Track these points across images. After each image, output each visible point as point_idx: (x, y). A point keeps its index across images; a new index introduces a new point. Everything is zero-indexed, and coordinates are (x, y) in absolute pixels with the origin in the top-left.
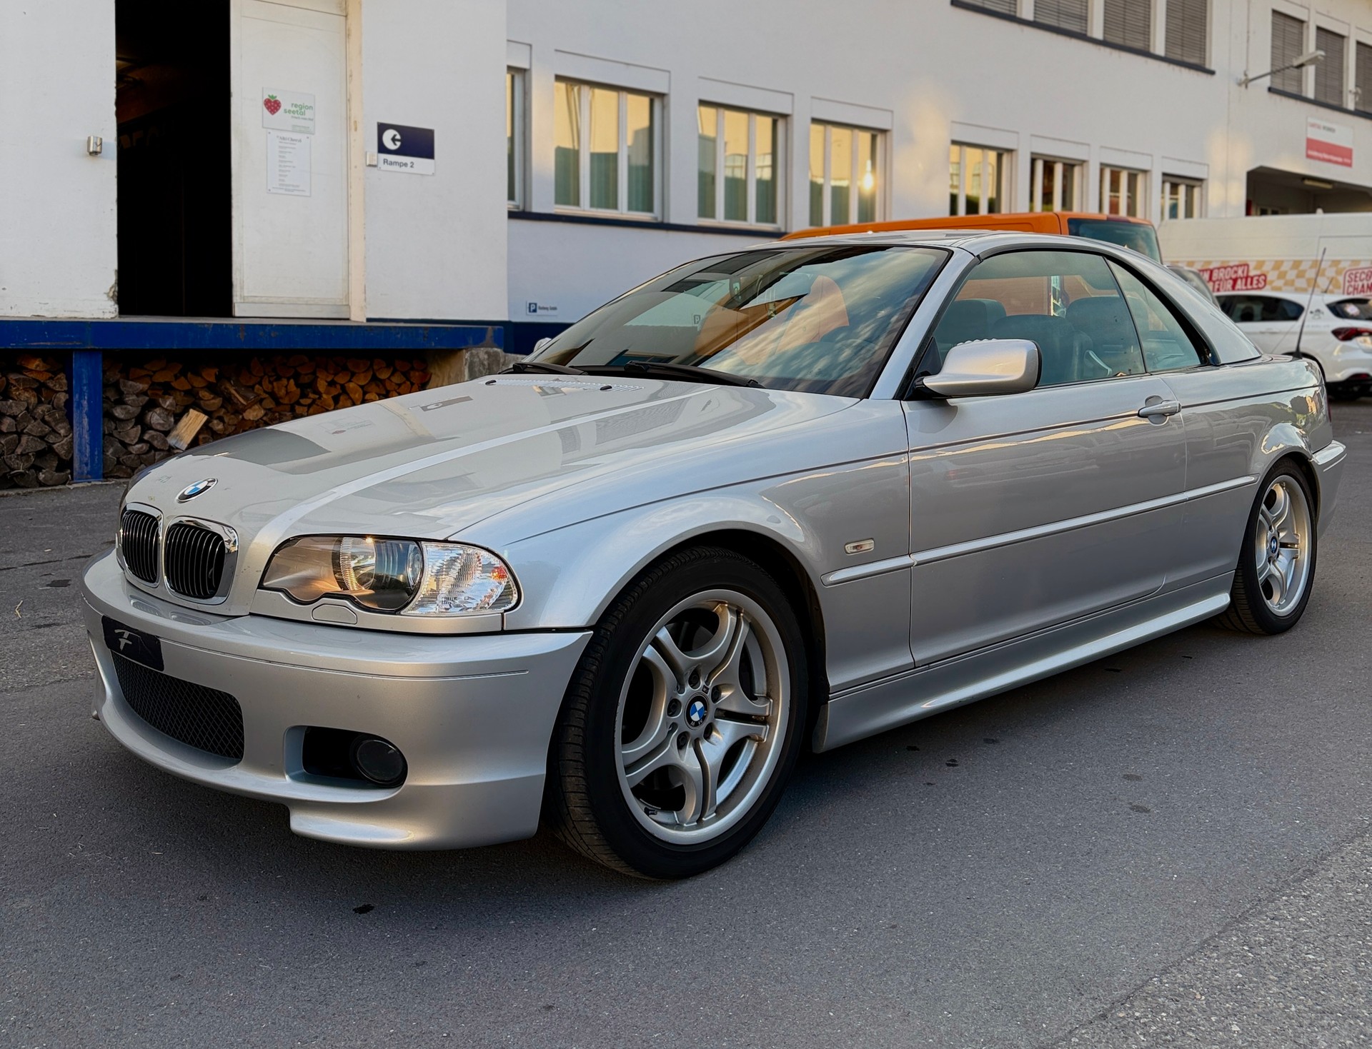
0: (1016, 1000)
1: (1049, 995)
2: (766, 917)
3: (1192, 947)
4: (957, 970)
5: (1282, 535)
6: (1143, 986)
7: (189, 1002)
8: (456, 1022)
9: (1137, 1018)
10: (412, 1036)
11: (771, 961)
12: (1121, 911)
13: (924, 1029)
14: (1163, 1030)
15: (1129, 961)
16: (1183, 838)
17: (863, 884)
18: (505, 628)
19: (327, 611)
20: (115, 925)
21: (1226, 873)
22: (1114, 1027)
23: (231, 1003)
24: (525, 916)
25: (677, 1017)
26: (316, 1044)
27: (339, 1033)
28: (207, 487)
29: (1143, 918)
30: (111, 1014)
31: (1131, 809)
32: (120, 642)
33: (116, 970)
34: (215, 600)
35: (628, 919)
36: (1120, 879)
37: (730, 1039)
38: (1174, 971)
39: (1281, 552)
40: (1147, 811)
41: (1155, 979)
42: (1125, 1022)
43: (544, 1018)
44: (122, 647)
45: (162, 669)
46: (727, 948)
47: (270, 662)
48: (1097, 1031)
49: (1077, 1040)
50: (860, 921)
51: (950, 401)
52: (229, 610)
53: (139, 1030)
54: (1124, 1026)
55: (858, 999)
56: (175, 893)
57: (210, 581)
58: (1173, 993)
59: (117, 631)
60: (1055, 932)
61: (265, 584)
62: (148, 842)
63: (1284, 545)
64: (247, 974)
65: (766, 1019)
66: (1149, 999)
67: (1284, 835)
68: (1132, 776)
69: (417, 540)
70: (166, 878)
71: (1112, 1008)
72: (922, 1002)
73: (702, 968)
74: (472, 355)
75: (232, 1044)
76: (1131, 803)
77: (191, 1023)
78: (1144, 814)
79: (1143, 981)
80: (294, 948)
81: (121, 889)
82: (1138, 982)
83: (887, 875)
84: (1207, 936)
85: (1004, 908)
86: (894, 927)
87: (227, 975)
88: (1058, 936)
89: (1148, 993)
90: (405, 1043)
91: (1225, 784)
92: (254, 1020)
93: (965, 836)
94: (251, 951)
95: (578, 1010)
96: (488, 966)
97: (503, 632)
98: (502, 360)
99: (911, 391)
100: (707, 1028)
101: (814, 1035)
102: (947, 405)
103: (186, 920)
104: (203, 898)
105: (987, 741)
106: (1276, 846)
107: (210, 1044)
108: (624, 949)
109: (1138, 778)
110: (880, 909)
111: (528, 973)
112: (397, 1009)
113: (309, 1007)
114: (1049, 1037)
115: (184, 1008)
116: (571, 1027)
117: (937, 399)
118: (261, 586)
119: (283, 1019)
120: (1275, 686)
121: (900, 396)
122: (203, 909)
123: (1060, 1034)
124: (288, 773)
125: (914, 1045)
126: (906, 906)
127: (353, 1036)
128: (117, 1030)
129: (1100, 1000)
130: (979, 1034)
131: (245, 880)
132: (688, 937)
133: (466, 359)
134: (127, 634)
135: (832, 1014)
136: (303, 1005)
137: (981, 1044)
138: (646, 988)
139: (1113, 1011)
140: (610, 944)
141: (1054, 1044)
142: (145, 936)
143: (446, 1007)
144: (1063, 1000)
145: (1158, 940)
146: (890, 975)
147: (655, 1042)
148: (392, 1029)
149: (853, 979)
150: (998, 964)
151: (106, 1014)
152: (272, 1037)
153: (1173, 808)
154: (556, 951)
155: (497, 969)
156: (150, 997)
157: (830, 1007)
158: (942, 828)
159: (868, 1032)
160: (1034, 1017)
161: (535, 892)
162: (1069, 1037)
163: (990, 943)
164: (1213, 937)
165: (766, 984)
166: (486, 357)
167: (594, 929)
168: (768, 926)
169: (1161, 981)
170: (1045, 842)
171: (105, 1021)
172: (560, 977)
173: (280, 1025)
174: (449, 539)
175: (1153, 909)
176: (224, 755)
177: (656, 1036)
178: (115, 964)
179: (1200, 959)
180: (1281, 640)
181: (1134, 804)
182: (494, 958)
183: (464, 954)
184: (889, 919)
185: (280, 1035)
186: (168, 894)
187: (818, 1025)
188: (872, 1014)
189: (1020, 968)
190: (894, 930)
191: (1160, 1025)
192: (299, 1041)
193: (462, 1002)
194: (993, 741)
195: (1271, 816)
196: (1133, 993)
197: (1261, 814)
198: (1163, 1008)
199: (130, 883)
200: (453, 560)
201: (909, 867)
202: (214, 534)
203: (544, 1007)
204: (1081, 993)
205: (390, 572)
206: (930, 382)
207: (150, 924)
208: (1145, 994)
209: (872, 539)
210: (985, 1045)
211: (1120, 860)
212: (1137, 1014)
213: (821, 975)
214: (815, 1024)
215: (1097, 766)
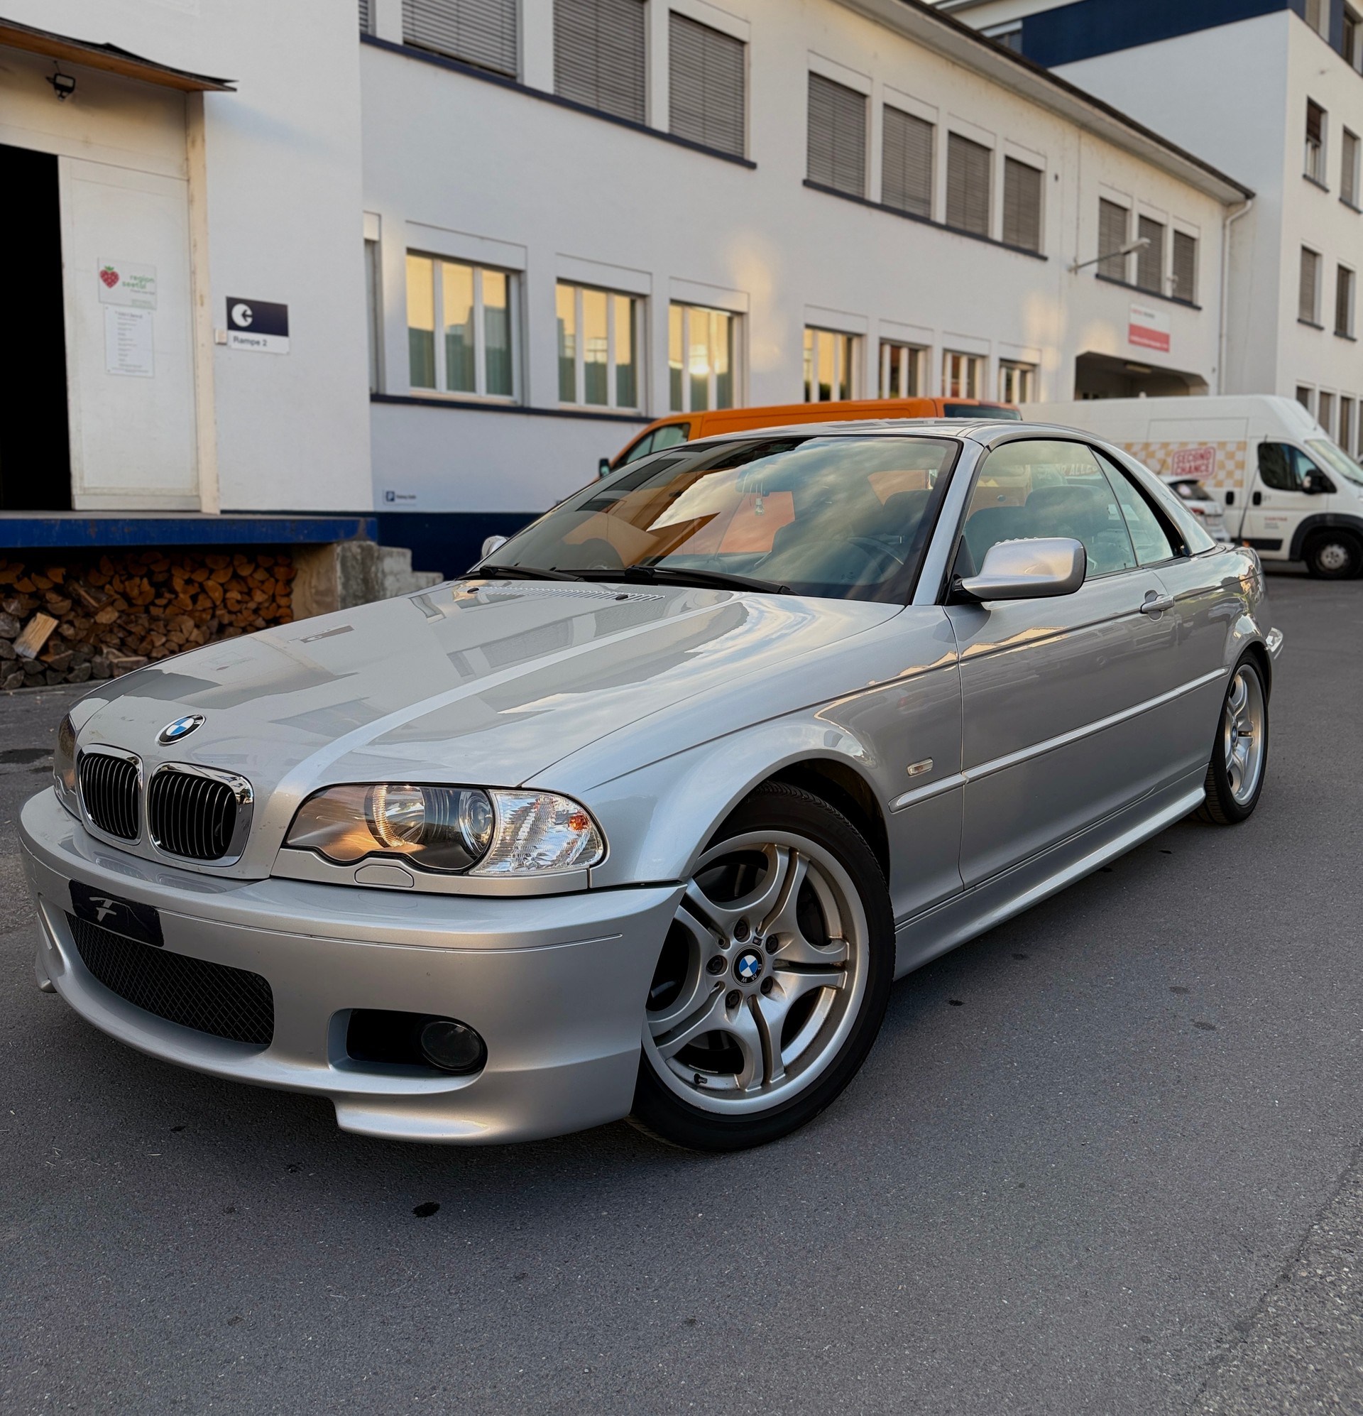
0: (1189, 1266)
1: (1219, 1256)
2: (881, 1184)
3: (1332, 1185)
4: (1112, 1234)
5: (1240, 724)
6: (1307, 1237)
7: (262, 1353)
8: (592, 1351)
9: (1322, 1277)
10: (547, 1376)
11: (911, 1239)
12: (1244, 1148)
13: (1111, 1311)
14: (1355, 1290)
15: (1280, 1208)
16: (1262, 1056)
17: (967, 1135)
18: (591, 886)
19: (372, 873)
20: (134, 1255)
21: (1324, 1094)
22: (1304, 1291)
23: (313, 1350)
24: (616, 1204)
25: (840, 1321)
26: (437, 1397)
27: (460, 1379)
28: (194, 727)
29: (1268, 1154)
30: (170, 1380)
31: (1197, 1026)
32: (97, 912)
33: (156, 1317)
34: (226, 860)
35: (733, 1200)
36: (1225, 1110)
37: (910, 1344)
38: (1330, 1215)
39: (1240, 741)
40: (1213, 1028)
41: (1316, 1227)
42: (1312, 1283)
43: (691, 1336)
44: (100, 917)
45: (161, 944)
46: (857, 1226)
47: (311, 936)
48: (1290, 1297)
49: (1274, 1310)
50: (984, 1182)
51: (986, 605)
52: (243, 873)
53: (213, 1398)
54: (1313, 1288)
55: (1024, 1279)
56: (193, 1206)
57: (217, 840)
58: (1342, 1242)
59: (92, 899)
60: (1189, 1178)
61: (289, 842)
62: (137, 1140)
63: (1240, 734)
64: (319, 1308)
65: (939, 1315)
66: (1322, 1252)
67: (1357, 1046)
68: (1179, 988)
69: (484, 788)
70: (176, 1188)
71: (1290, 1266)
72: (1094, 1277)
73: (840, 1255)
74: (344, 550)
75: (334, 1408)
76: (1193, 1020)
77: (275, 1383)
78: (1211, 1031)
79: (1305, 1230)
80: (364, 1268)
81: (125, 1205)
82: (1301, 1232)
83: (986, 1123)
84: (1340, 1171)
85: (1124, 1153)
86: (1022, 1186)
87: (295, 1313)
88: (1195, 1183)
89: (1316, 1245)
90: (544, 1386)
91: (1273, 992)
92: (350, 1371)
93: (1045, 1070)
94: (313, 1276)
95: (725, 1323)
96: (599, 1274)
97: (589, 891)
98: (376, 554)
99: (951, 595)
100: (879, 1333)
101: (999, 1331)
102: (982, 609)
103: (220, 1242)
104: (231, 1211)
105: (1017, 957)
106: (1356, 1060)
107: (308, 1411)
108: (744, 1238)
109: (1185, 990)
110: (999, 1165)
111: (650, 1279)
112: (516, 1341)
113: (410, 1347)
114: (1243, 1308)
115: (259, 1362)
116: (727, 1346)
117: (972, 602)
118: (284, 845)
119: (384, 1366)
120: (1264, 880)
121: (941, 601)
122: (236, 1224)
123: (1253, 1304)
124: (331, 1063)
125: (1110, 1333)
126: (1024, 1159)
127: (478, 1383)
128: (186, 1401)
129: (1272, 1257)
130: (1170, 1312)
131: (273, 1182)
132: (808, 1217)
133: (338, 554)
134: (108, 903)
135: (1006, 1302)
136: (402, 1345)
137: (1179, 1325)
138: (789, 1287)
139: (1293, 1270)
140: (726, 1232)
141: (1253, 1317)
142: (176, 1267)
143: (571, 1332)
144: (1237, 1261)
145: (1295, 1179)
146: (1045, 1247)
147: (829, 1357)
148: (521, 1368)
149: (1009, 1254)
150: (1150, 1223)
151: (164, 1379)
152: (382, 1393)
153: (1236, 1023)
154: (668, 1246)
155: (612, 1277)
156: (211, 1351)
157: (1000, 1292)
158: (1017, 1062)
159: (1054, 1321)
160: (1217, 1285)
161: (614, 1172)
162: (1263, 1306)
163: (1131, 1198)
164: (1347, 1171)
165: (919, 1270)
166: (359, 550)
167: (700, 1215)
168: (889, 1195)
169: (1322, 1228)
170: (1130, 1072)
171: (166, 1389)
172: (687, 1280)
173: (384, 1375)
174: (523, 786)
175: (1274, 1142)
176: (240, 1040)
177: (827, 1348)
178: (152, 1308)
179: (1348, 1198)
180: (1244, 827)
181: (1197, 1020)
182: (602, 1262)
183: (566, 1260)
184: (1013, 1177)
185: (388, 1390)
186: (186, 1207)
187: (997, 1317)
188: (1048, 1297)
189: (1174, 1225)
190: (1024, 1190)
191: (1349, 1283)
192: (415, 1396)
193: (589, 1324)
194: (1023, 957)
195: (1334, 1025)
196: (1301, 1246)
197: (1324, 1024)
198: (1343, 1263)
199: (134, 1197)
200: (525, 811)
201: (1005, 1111)
202: (218, 784)
203: (685, 1322)
204: (1249, 1251)
205: (440, 820)
206: (969, 584)
207: (177, 1249)
208: (1315, 1247)
209: (930, 758)
210: (1182, 1326)
211: (1214, 1087)
212: (1319, 1272)
213: (973, 1253)
214: (994, 1316)
215: (1138, 978)
